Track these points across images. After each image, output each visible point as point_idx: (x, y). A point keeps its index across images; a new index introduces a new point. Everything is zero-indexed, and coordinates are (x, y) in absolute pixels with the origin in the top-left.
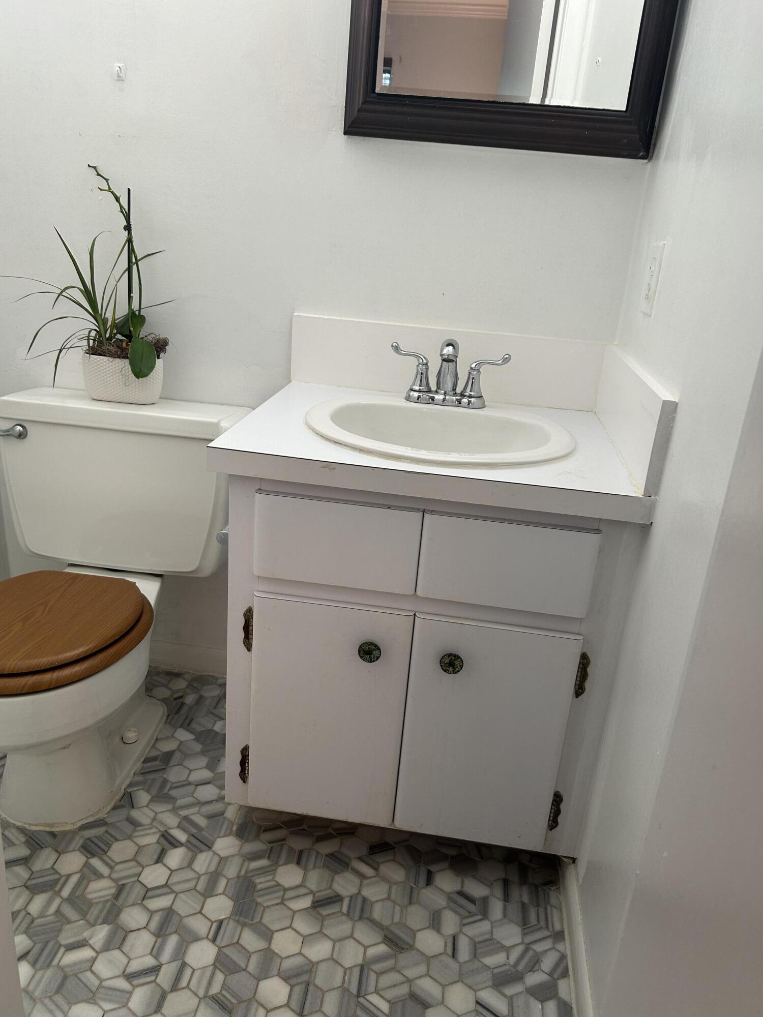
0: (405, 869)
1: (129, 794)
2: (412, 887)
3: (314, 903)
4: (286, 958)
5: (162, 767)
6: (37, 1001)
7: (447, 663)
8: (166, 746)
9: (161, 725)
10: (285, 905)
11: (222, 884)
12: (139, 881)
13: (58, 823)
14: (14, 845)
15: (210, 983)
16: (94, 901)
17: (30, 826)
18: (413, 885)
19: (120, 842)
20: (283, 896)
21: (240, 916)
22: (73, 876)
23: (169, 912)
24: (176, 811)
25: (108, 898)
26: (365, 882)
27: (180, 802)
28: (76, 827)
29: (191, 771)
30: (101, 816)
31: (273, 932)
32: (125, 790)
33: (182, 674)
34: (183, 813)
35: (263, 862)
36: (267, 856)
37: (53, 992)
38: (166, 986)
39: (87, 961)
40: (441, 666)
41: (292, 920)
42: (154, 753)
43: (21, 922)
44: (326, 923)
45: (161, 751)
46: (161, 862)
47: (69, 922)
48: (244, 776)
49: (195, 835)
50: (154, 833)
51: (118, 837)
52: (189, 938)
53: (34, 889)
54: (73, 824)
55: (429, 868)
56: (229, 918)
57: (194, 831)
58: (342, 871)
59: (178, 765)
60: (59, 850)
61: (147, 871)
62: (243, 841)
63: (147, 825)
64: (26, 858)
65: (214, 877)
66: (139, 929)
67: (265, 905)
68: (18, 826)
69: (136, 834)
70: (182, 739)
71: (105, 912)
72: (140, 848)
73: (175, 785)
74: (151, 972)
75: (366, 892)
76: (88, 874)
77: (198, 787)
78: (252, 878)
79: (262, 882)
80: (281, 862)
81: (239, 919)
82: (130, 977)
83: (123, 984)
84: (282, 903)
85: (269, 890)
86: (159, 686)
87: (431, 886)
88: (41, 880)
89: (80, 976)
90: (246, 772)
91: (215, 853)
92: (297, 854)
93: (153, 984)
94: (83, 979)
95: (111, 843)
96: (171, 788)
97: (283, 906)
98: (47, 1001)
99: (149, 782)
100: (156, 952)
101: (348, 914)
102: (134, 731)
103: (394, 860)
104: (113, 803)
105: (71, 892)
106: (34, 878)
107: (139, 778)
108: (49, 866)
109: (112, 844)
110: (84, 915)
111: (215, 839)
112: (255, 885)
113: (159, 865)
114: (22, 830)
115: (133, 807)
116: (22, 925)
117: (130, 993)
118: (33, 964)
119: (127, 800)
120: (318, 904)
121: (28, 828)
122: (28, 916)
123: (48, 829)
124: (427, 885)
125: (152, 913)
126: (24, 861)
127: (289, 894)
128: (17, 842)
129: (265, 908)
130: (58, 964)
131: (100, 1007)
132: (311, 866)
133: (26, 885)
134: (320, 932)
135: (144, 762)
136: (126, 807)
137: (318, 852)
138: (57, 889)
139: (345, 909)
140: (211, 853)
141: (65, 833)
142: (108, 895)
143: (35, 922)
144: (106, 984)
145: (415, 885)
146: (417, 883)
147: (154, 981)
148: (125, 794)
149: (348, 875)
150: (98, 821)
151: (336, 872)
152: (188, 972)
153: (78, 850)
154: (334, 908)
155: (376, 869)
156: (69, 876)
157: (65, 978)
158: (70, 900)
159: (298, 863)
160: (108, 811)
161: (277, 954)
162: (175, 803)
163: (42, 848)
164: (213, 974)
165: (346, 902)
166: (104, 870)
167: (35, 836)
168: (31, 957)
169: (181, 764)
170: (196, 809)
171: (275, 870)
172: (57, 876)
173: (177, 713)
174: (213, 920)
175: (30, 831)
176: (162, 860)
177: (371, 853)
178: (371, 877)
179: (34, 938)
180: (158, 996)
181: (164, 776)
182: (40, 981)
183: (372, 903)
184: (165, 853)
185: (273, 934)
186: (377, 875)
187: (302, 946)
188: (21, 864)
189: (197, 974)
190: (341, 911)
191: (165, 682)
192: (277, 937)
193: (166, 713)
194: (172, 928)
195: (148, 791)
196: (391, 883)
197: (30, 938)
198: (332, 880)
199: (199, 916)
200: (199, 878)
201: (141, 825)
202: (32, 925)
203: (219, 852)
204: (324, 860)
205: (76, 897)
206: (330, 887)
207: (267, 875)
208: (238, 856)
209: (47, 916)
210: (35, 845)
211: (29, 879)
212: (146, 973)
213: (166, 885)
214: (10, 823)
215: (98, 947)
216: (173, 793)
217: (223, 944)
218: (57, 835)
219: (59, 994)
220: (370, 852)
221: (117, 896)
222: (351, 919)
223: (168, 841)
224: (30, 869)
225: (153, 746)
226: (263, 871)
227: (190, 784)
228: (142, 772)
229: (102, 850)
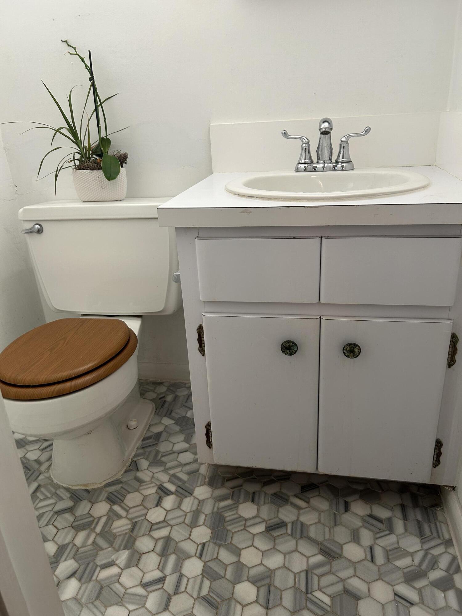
0: (328, 501)
1: (135, 462)
2: (335, 514)
3: (267, 528)
4: (252, 567)
5: (155, 443)
6: (84, 605)
7: (348, 351)
8: (157, 429)
9: (152, 416)
10: (247, 530)
11: (202, 518)
12: (146, 519)
13: (90, 484)
14: (63, 499)
15: (200, 588)
16: (117, 534)
17: (72, 487)
18: (335, 512)
19: (131, 494)
20: (245, 524)
21: (217, 539)
22: (102, 518)
23: (168, 539)
24: (167, 471)
25: (127, 531)
26: (301, 511)
27: (169, 465)
28: (102, 485)
29: (174, 444)
30: (117, 477)
31: (240, 550)
32: (132, 459)
33: (163, 383)
34: (172, 472)
35: (229, 502)
36: (230, 498)
37: (94, 599)
38: (171, 591)
39: (115, 575)
40: (344, 353)
41: (253, 541)
42: (149, 434)
43: (70, 551)
44: (277, 541)
45: (153, 433)
47: (102, 549)
48: (209, 443)
49: (181, 486)
50: (153, 487)
51: (130, 490)
52: (183, 556)
53: (77, 528)
54: (100, 483)
55: (346, 500)
56: (209, 541)
57: (180, 483)
58: (284, 505)
59: (165, 440)
60: (92, 501)
61: (151, 512)
62: (213, 488)
63: (148, 481)
64: (71, 508)
65: (196, 513)
66: (148, 552)
67: (233, 531)
68: (65, 487)
69: (141, 488)
70: (167, 424)
71: (125, 541)
72: (145, 497)
73: (164, 454)
74: (159, 581)
75: (303, 519)
76: (112, 516)
77: (180, 454)
78: (222, 513)
79: (229, 515)
80: (241, 501)
81: (216, 541)
82: (145, 586)
83: (140, 591)
84: (245, 529)
85: (235, 521)
86: (149, 392)
87: (349, 511)
88: (81, 522)
89: (111, 586)
90: (211, 441)
91: (195, 498)
92: (251, 495)
93: (162, 590)
94: (113, 588)
95: (126, 494)
96: (162, 456)
97: (246, 531)
98: (90, 605)
99: (147, 453)
100: (161, 567)
101: (292, 535)
102: (135, 421)
103: (319, 496)
104: (125, 468)
105: (102, 529)
106: (77, 521)
107: (141, 451)
108: (86, 512)
109: (126, 495)
110: (111, 544)
111: (194, 489)
112: (224, 518)
113: (159, 507)
114: (67, 490)
115: (138, 470)
116: (71, 553)
117: (147, 597)
118: (80, 580)
119: (134, 466)
120: (270, 529)
121: (71, 488)
122: (75, 547)
123: (84, 488)
124: (346, 511)
125: (156, 540)
126: (70, 510)
127: (248, 523)
128: (64, 498)
129: (233, 533)
130: (96, 579)
131: (127, 608)
132: (262, 502)
133: (72, 525)
134: (274, 548)
135: (143, 440)
136: (133, 470)
137: (265, 493)
138: (93, 527)
139: (289, 531)
140: (192, 498)
141: (95, 490)
143: (80, 550)
144: (129, 591)
145: (337, 512)
146: (338, 510)
147: (162, 588)
148: (132, 462)
149: (289, 507)
150: (116, 481)
151: (280, 506)
152: (184, 581)
153: (105, 500)
154: (281, 531)
155: (308, 502)
156: (99, 518)
157: (102, 588)
158: (102, 534)
159: (253, 501)
160: (121, 474)
161: (245, 565)
162: (166, 465)
163: (81, 500)
164: (202, 582)
165: (289, 526)
166: (122, 513)
167: (76, 493)
168: (78, 574)
169: (167, 440)
170: (179, 469)
171: (237, 507)
172: (91, 519)
173: (162, 407)
174: (198, 543)
175: (72, 490)
176: (160, 505)
177: (303, 491)
178: (305, 508)
179: (80, 562)
180: (165, 599)
181: (157, 448)
182: (85, 591)
183: (308, 526)
184: (162, 500)
185: (241, 551)
186: (309, 506)
187: (262, 559)
188: (68, 512)
189: (191, 581)
190: (286, 533)
191: (153, 389)
192: (244, 553)
193: (155, 408)
194: (171, 550)
195: (147, 459)
196: (320, 512)
197: (77, 561)
198: (278, 511)
199: (189, 540)
200: (186, 515)
201: (144, 482)
202: (78, 553)
203: (198, 497)
204: (271, 498)
205: (105, 532)
206: (277, 517)
207: (232, 511)
208: (210, 499)
209: (87, 546)
210: (76, 498)
211: (74, 521)
212: (156, 583)
213: (164, 521)
214: (60, 485)
215: (122, 565)
216: (164, 459)
217: (207, 560)
218: (90, 492)
219: (98, 600)
220: (301, 491)
221: (132, 530)
222: (295, 538)
223: (163, 492)
224: (74, 515)
225: (148, 430)
226: (229, 508)
227: (174, 452)
228: (142, 447)
229: (120, 499)
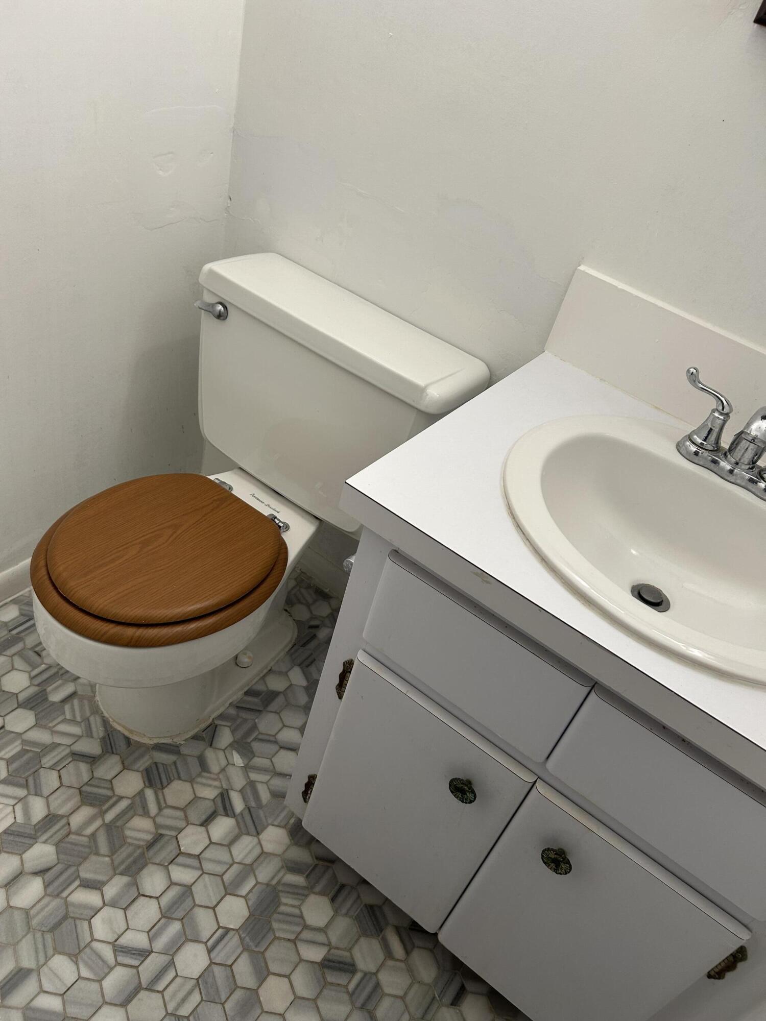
0: (439, 968)
1: (215, 727)
2: (434, 998)
3: (325, 960)
4: (267, 1012)
5: (258, 708)
6: (31, 930)
7: (551, 858)
8: (276, 684)
9: (282, 654)
10: (296, 946)
11: (250, 883)
12: (177, 838)
13: (137, 732)
14: (92, 737)
15: (184, 1000)
16: (129, 840)
17: (113, 722)
18: (436, 995)
19: (180, 782)
20: (300, 932)
21: (247, 935)
22: (124, 800)
23: (188, 889)
24: (248, 770)
25: (142, 843)
26: (390, 963)
27: (257, 761)
28: (152, 743)
29: (284, 726)
30: (179, 741)
31: (269, 973)
32: (213, 719)
33: (331, 597)
34: (254, 776)
35: (298, 880)
36: (306, 874)
37: (48, 927)
38: (145, 979)
39: (91, 908)
40: (542, 856)
41: (294, 970)
42: (261, 687)
43: (55, 833)
44: (325, 992)
45: (267, 687)
46: (206, 827)
47: (97, 854)
48: (306, 794)
49: (251, 809)
50: (216, 787)
51: (182, 775)
52: (188, 937)
53: (86, 798)
54: (151, 739)
55: (464, 982)
56: (237, 930)
57: (253, 804)
58: (372, 935)
59: (275, 712)
60: (126, 763)
61: (190, 830)
62: (292, 841)
63: (214, 774)
64: (94, 758)
65: (249, 869)
66: (150, 897)
67: (279, 934)
68: (104, 717)
69: (199, 780)
70: (294, 682)
71: (132, 859)
72: (196, 798)
73: (260, 737)
74: (139, 955)
75: (385, 978)
76: (138, 806)
77: (282, 750)
78: (281, 894)
79: (288, 902)
80: (318, 888)
81: (245, 937)
82: (119, 949)
83: (107, 953)
84: (294, 942)
85: (290, 919)
86: (302, 603)
87: (455, 1007)
88: (95, 790)
89: (78, 922)
90: (309, 792)
91: (260, 843)
92: (337, 887)
93: (135, 971)
94: (79, 927)
95: (173, 779)
96: (255, 739)
97: (294, 946)
98: (38, 935)
99: (239, 721)
100: (153, 933)
101: (351, 995)
102: (249, 657)
103: (431, 951)
104: (196, 731)
105: (114, 819)
106: (91, 785)
107: (232, 711)
108: (109, 777)
109: (173, 781)
110: (113, 851)
111: (267, 826)
112: (279, 904)
113: (203, 829)
114: (105, 722)
115: (211, 746)
116: (58, 833)
117: (111, 969)
118: (46, 886)
119: (208, 735)
120: (330, 964)
121: (111, 723)
122: (67, 826)
123: (127, 733)
124: (452, 1004)
125: (172, 884)
126: (92, 760)
127: (306, 935)
128: (95, 734)
129: (276, 938)
130: (67, 897)
131: (78, 969)
132: (344, 911)
133: (81, 789)
134: (314, 1000)
135: (246, 693)
136: (205, 741)
137: (359, 897)
138: (104, 808)
139: (351, 987)
140: (256, 840)
141: (140, 745)
142: (143, 840)
143: (70, 837)
144: (95, 945)
145: (439, 997)
146: (442, 996)
147: (137, 967)
148: (211, 725)
149: (375, 944)
150: (173, 746)
151: (364, 933)
152: (171, 974)
153: (141, 772)
154: (342, 979)
155: (408, 953)
156: (121, 798)
157: (65, 917)
158: (109, 828)
159: (333, 900)
160: (187, 737)
161: (260, 1002)
162: (252, 758)
163: (113, 753)
164: (190, 993)
165: (358, 976)
166: (153, 808)
167: (112, 735)
168: (49, 876)
169: (278, 713)
170: (264, 778)
171: (306, 896)
172: (109, 793)
173: (304, 645)
174: (221, 925)
175: (111, 727)
176: (208, 825)
177: (413, 927)
178: (397, 960)
179: (62, 856)
180: (132, 987)
181: (256, 720)
182: (47, 905)
183: (384, 995)
184: (215, 818)
185: (268, 975)
186: (405, 961)
187: (288, 1007)
188: (87, 763)
189: (178, 980)
190: (346, 986)
191: (310, 601)
192: (272, 981)
193: (293, 641)
194: (179, 914)
195: (233, 732)
196: (415, 979)
197: (57, 853)
198: (357, 940)
199: (211, 911)
200: (231, 865)
201: (209, 772)
202: (67, 840)
203: (264, 843)
204: (361, 910)
205: (115, 827)
206: (350, 950)
207: (295, 899)
208: (279, 858)
209: (82, 835)
210: (109, 744)
211: (86, 784)
212: (134, 954)
213: (198, 857)
214: (100, 709)
215: (108, 897)
216: (256, 746)
217: (216, 961)
218: (131, 745)
219: (52, 934)
220: (411, 925)
221: (151, 845)
222: (353, 1003)
223: (223, 805)
224: (92, 772)
225: (263, 678)
226: (294, 890)
227: (276, 742)
228: (238, 705)
229: (161, 783)
